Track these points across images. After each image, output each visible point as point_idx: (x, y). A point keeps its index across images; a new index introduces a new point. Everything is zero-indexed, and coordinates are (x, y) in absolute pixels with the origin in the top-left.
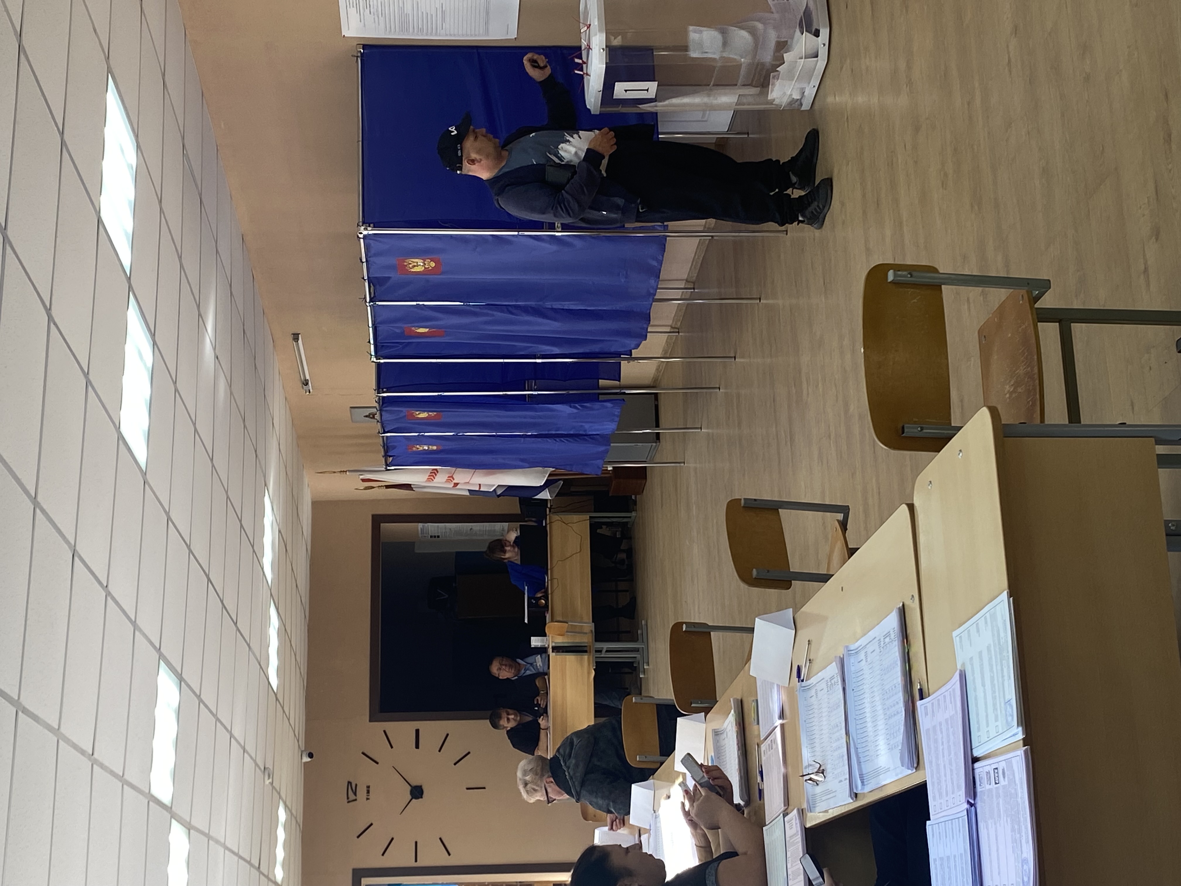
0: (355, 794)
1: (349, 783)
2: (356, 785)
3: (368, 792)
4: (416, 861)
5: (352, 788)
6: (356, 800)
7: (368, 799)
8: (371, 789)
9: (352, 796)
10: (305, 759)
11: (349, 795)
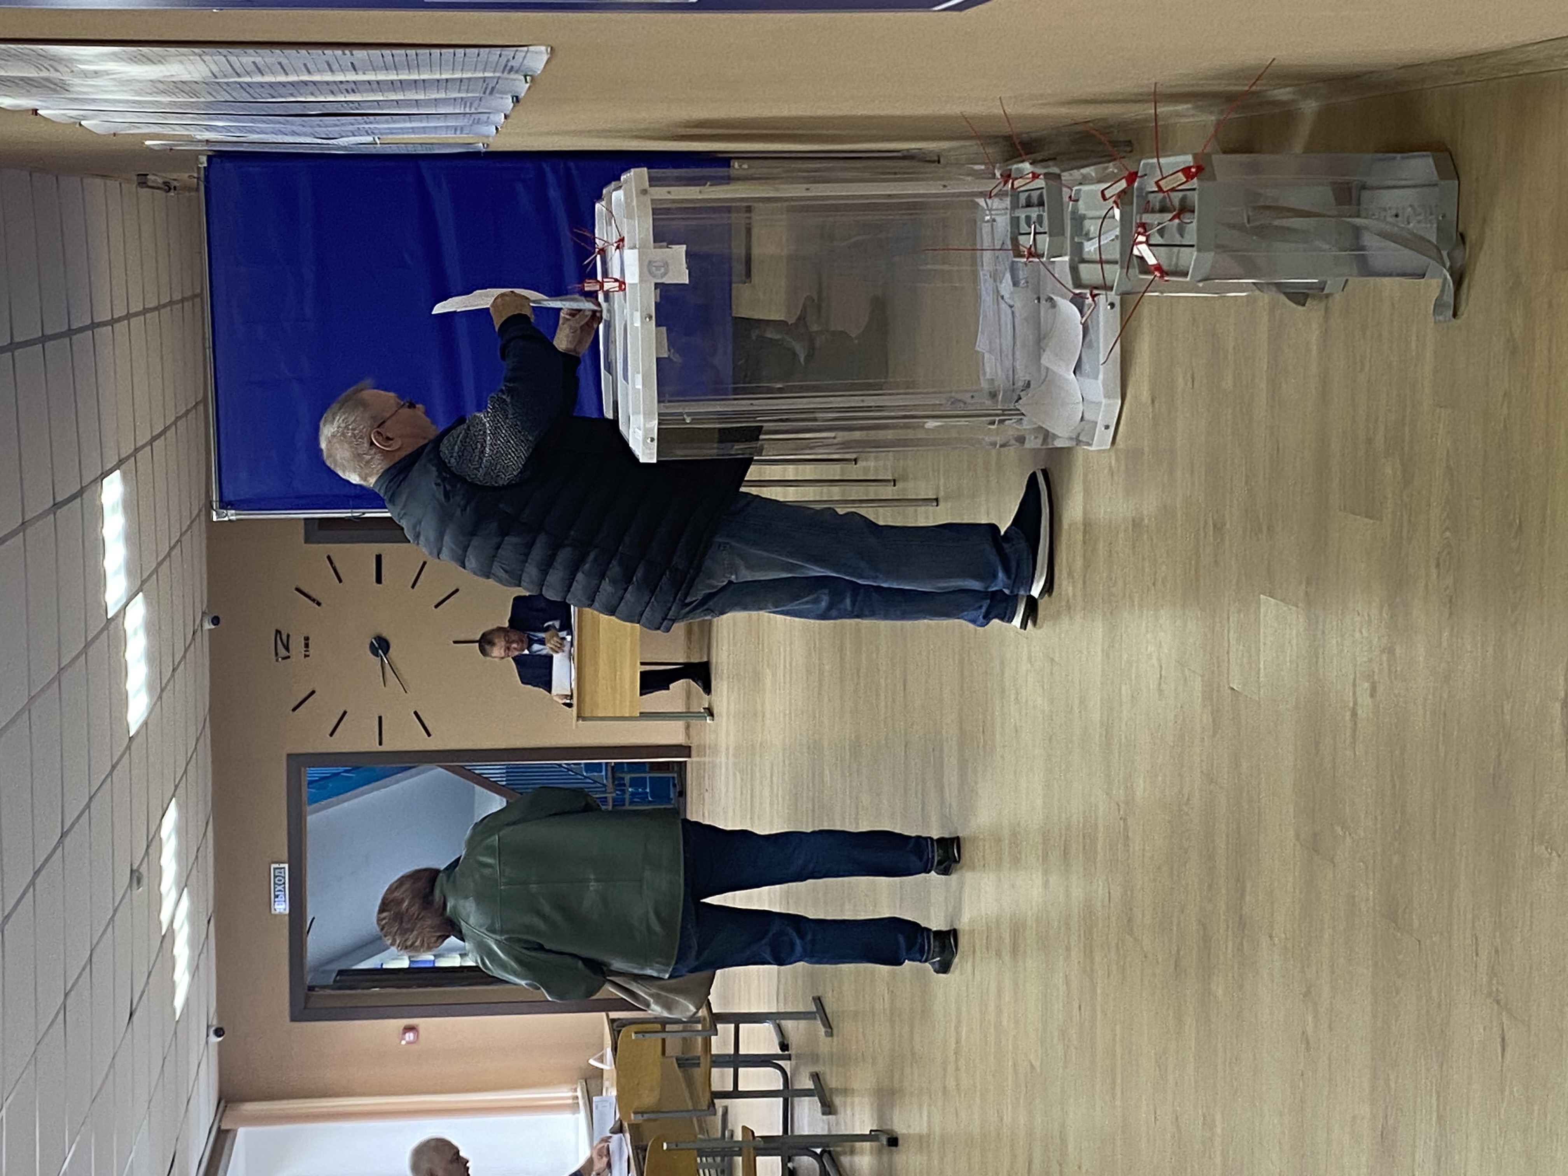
0: (287, 648)
1: (278, 632)
2: (288, 636)
3: (307, 645)
4: (380, 744)
5: (282, 640)
6: (289, 657)
7: (306, 656)
8: (310, 642)
9: (282, 652)
10: (208, 626)
11: (279, 651)
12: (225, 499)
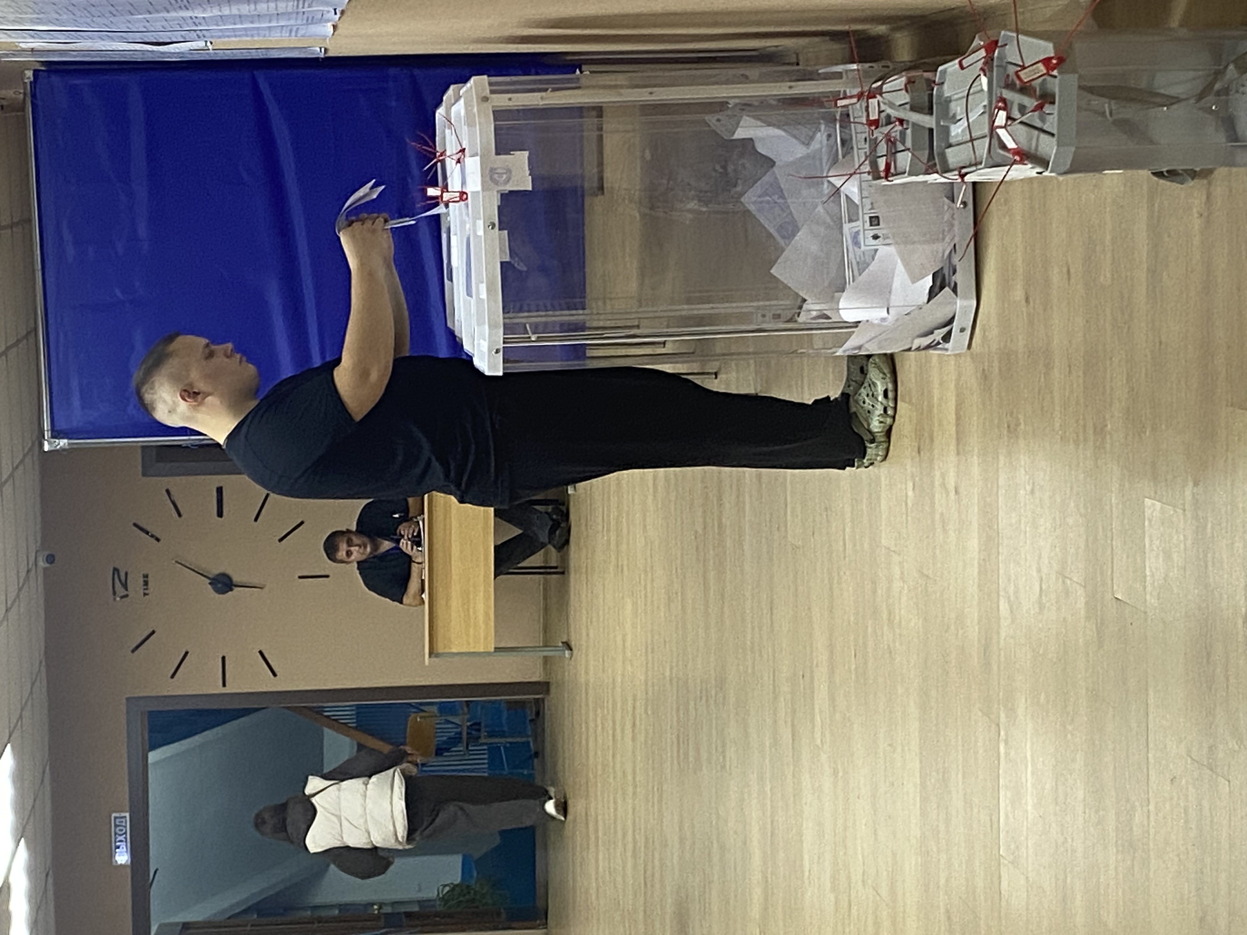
0: (125, 586)
1: (116, 570)
2: (126, 574)
3: (146, 583)
4: (224, 685)
5: (120, 578)
6: (127, 596)
7: (145, 594)
8: (150, 579)
9: (121, 590)
10: (42, 564)
11: (116, 589)
12: (57, 428)
